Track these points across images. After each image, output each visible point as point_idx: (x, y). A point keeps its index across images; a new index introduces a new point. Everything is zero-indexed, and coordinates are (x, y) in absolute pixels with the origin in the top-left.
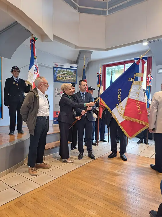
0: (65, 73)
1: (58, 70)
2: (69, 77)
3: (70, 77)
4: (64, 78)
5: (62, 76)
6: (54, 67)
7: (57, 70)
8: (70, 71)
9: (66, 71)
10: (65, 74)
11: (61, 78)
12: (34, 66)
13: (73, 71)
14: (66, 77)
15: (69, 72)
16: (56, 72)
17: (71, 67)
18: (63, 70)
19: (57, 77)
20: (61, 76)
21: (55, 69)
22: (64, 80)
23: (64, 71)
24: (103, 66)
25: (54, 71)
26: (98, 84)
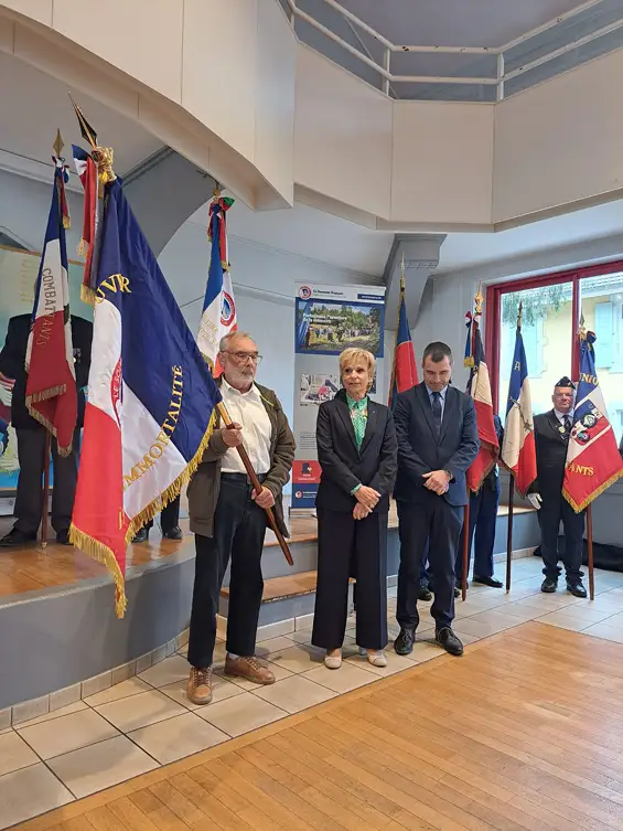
0: (340, 318)
1: (312, 309)
2: (353, 335)
3: (357, 332)
4: (335, 336)
5: (325, 331)
6: (298, 299)
7: (307, 310)
8: (355, 310)
9: (344, 313)
10: (336, 323)
11: (323, 338)
12: (220, 298)
13: (366, 311)
14: (340, 334)
15: (351, 314)
16: (306, 317)
17: (360, 296)
18: (330, 307)
19: (308, 334)
20: (321, 330)
21: (302, 306)
22: (334, 345)
23: (333, 312)
24: (489, 288)
25: (297, 311)
26: (467, 354)
